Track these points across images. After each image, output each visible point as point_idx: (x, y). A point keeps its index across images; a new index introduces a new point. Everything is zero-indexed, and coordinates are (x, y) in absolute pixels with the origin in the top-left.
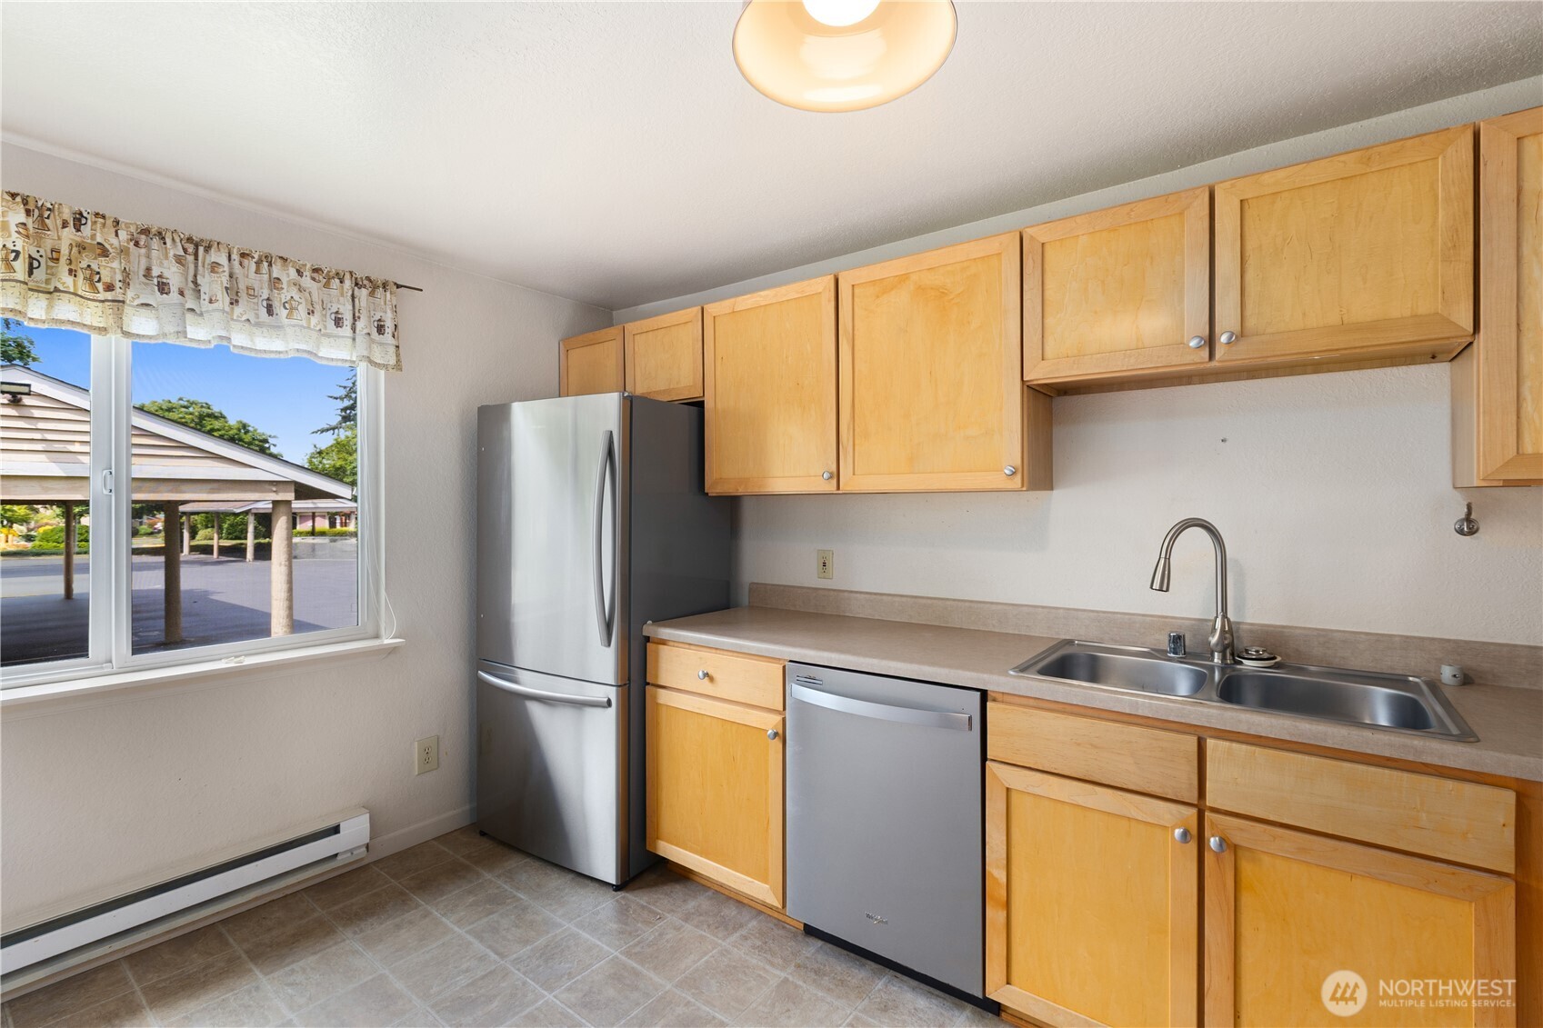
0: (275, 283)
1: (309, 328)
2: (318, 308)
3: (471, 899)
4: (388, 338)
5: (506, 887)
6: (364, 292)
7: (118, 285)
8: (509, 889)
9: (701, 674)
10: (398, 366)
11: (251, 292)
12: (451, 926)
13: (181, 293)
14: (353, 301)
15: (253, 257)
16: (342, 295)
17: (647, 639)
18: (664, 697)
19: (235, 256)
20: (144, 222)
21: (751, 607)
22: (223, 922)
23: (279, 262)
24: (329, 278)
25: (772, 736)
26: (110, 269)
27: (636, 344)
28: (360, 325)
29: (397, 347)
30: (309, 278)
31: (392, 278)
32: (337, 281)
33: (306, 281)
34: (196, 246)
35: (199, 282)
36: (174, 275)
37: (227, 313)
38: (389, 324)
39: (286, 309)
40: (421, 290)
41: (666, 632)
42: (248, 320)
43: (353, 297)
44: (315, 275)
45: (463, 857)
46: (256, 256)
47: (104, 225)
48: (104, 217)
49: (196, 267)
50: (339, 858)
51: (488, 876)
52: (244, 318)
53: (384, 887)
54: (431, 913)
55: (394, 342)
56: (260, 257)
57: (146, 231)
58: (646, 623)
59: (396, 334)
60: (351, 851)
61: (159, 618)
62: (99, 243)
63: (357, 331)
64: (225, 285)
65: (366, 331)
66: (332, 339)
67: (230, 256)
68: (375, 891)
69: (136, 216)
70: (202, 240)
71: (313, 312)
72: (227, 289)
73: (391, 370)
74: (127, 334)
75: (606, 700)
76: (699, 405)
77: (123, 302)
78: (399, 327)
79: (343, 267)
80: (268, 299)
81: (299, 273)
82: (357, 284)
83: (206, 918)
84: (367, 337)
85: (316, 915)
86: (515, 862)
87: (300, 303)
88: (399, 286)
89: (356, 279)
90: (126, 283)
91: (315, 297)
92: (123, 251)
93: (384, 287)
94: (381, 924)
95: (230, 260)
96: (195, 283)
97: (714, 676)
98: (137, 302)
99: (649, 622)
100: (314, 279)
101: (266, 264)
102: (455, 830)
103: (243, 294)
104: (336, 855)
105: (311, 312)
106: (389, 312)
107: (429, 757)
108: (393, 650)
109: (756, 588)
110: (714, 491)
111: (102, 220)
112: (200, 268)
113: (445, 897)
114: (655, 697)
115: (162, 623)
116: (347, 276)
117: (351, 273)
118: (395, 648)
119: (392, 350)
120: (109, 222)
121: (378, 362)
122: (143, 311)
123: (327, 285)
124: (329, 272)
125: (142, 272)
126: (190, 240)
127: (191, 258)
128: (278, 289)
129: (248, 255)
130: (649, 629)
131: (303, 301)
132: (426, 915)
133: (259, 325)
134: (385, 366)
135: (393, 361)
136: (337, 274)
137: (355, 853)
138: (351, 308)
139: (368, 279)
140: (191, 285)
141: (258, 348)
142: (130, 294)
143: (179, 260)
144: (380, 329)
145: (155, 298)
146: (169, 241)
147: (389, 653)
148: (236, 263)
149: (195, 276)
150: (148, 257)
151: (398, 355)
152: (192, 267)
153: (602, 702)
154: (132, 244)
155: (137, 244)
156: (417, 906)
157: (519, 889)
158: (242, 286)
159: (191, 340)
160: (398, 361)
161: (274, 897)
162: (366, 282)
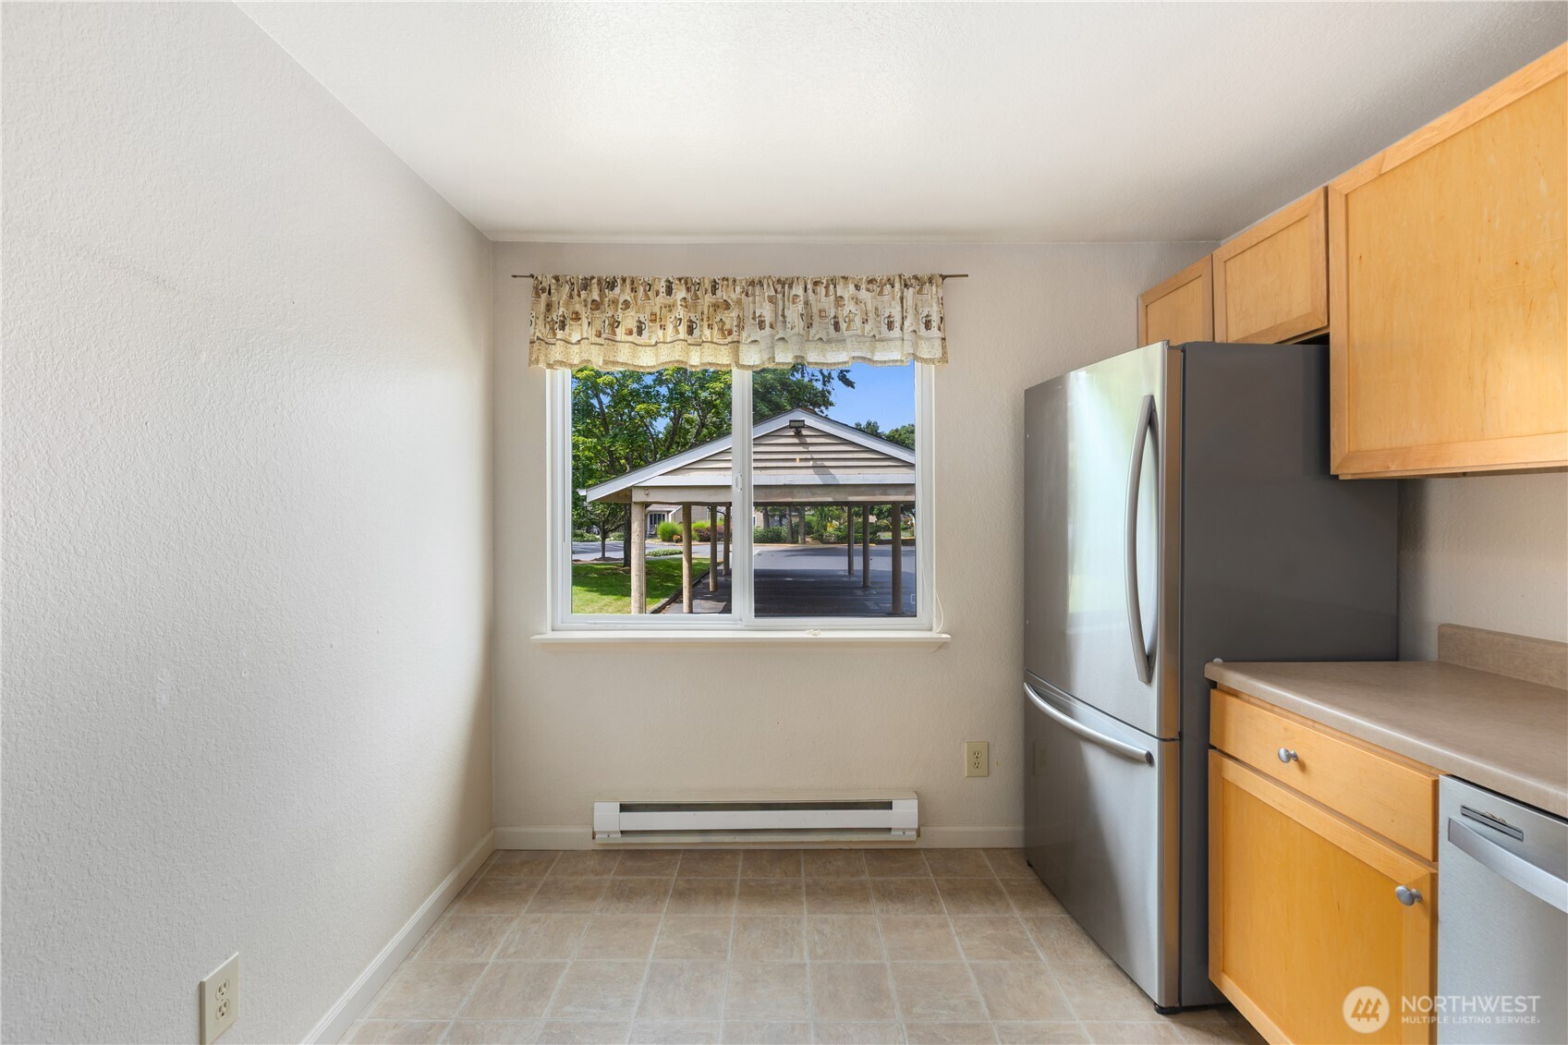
0: (839, 299)
1: (863, 336)
2: (872, 315)
3: (990, 931)
4: (934, 332)
5: (1030, 936)
6: (910, 293)
7: (735, 329)
8: (1032, 941)
9: (1282, 752)
10: (944, 359)
11: (823, 314)
12: (961, 950)
13: (771, 327)
14: (902, 302)
15: (823, 283)
16: (893, 299)
17: (1214, 685)
18: (1232, 771)
19: (810, 286)
20: (749, 276)
21: (1443, 665)
22: (806, 851)
23: (842, 281)
24: (882, 286)
25: (1404, 898)
26: (730, 318)
27: (1229, 273)
28: (907, 323)
29: (944, 339)
30: (864, 290)
31: (937, 271)
32: (889, 286)
33: (863, 294)
34: (784, 283)
35: (786, 314)
36: (767, 312)
37: (802, 336)
38: (935, 319)
39: (845, 322)
40: (967, 276)
41: (1234, 679)
42: (821, 339)
43: (902, 298)
44: (870, 286)
45: (1001, 880)
46: (824, 281)
47: (727, 286)
48: (727, 280)
49: (784, 302)
50: (893, 833)
51: (1017, 914)
52: (817, 337)
53: (921, 878)
54: (948, 926)
55: (940, 335)
56: (827, 281)
57: (752, 283)
58: (1211, 661)
59: (942, 326)
60: (904, 830)
61: (887, 593)
62: (725, 301)
63: (905, 331)
64: (801, 312)
65: (911, 329)
66: (885, 343)
67: (806, 287)
68: (913, 878)
69: (743, 274)
70: (787, 279)
71: (867, 320)
72: (802, 315)
73: (937, 364)
74: (743, 367)
75: (1145, 752)
76: (1321, 341)
77: (738, 342)
78: (946, 319)
79: (893, 272)
80: (835, 317)
81: (857, 287)
82: (906, 285)
83: (794, 843)
84: (913, 335)
85: (863, 878)
86: (1051, 911)
87: (856, 315)
88: (944, 277)
89: (905, 280)
90: (741, 327)
91: (870, 307)
92: (739, 302)
93: (930, 282)
94: (905, 913)
95: (805, 291)
96: (783, 316)
97: (1307, 762)
98: (750, 340)
99: (1218, 660)
100: (868, 290)
101: (832, 286)
102: (1006, 848)
103: (816, 318)
104: (890, 829)
105: (865, 321)
106: (935, 305)
107: (980, 761)
108: (942, 645)
109: (1450, 634)
110: (1345, 471)
111: (725, 282)
112: (786, 303)
113: (967, 916)
114: (1220, 769)
115: (890, 597)
116: (897, 279)
117: (900, 276)
118: (945, 643)
119: (938, 343)
120: (730, 282)
121: (925, 357)
122: (753, 346)
123: (881, 293)
124: (881, 280)
125: (751, 316)
126: (779, 281)
127: (780, 296)
128: (840, 306)
129: (819, 282)
130: (1215, 670)
131: (858, 312)
132: (944, 926)
133: (829, 341)
134: (932, 361)
135: (938, 354)
136: (889, 280)
137: (906, 833)
138: (899, 309)
139: (916, 277)
140: (781, 318)
141: (829, 362)
142: (744, 334)
143: (771, 300)
144: (928, 325)
145: (758, 334)
146: (765, 286)
147: (939, 648)
148: (810, 291)
149: (783, 310)
150: (754, 303)
151: (944, 347)
152: (780, 303)
153: (1140, 755)
154: (743, 295)
155: (747, 295)
156: (940, 912)
157: (1042, 945)
158: (815, 310)
159: (779, 364)
160: (944, 353)
161: (843, 847)
162: (913, 281)
